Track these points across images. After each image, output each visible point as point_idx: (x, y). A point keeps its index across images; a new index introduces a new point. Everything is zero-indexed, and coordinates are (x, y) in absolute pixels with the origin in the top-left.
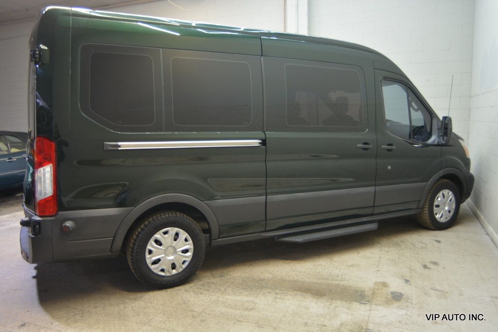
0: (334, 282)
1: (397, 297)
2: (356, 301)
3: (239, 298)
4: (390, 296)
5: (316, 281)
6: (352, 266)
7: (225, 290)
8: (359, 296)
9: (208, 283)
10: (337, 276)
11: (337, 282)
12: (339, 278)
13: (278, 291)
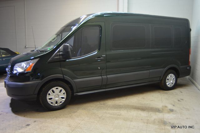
0: (147, 106)
1: (172, 111)
2: (157, 112)
3: (114, 111)
4: (169, 110)
5: (140, 105)
6: (152, 100)
7: (107, 109)
8: (158, 110)
9: (100, 107)
10: (148, 104)
11: (149, 106)
12: (149, 105)
13: (127, 109)
